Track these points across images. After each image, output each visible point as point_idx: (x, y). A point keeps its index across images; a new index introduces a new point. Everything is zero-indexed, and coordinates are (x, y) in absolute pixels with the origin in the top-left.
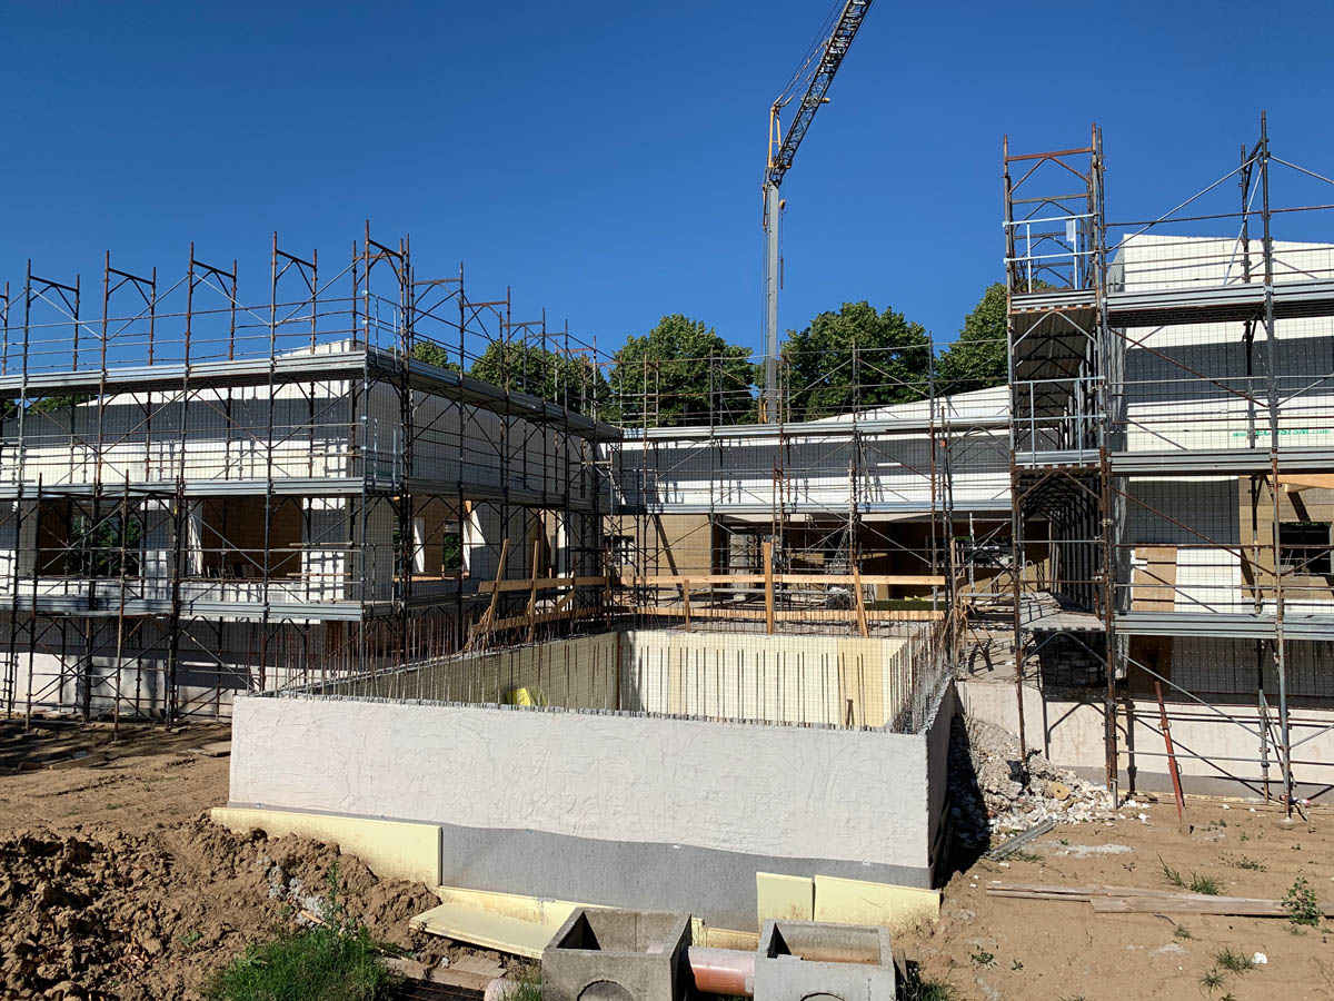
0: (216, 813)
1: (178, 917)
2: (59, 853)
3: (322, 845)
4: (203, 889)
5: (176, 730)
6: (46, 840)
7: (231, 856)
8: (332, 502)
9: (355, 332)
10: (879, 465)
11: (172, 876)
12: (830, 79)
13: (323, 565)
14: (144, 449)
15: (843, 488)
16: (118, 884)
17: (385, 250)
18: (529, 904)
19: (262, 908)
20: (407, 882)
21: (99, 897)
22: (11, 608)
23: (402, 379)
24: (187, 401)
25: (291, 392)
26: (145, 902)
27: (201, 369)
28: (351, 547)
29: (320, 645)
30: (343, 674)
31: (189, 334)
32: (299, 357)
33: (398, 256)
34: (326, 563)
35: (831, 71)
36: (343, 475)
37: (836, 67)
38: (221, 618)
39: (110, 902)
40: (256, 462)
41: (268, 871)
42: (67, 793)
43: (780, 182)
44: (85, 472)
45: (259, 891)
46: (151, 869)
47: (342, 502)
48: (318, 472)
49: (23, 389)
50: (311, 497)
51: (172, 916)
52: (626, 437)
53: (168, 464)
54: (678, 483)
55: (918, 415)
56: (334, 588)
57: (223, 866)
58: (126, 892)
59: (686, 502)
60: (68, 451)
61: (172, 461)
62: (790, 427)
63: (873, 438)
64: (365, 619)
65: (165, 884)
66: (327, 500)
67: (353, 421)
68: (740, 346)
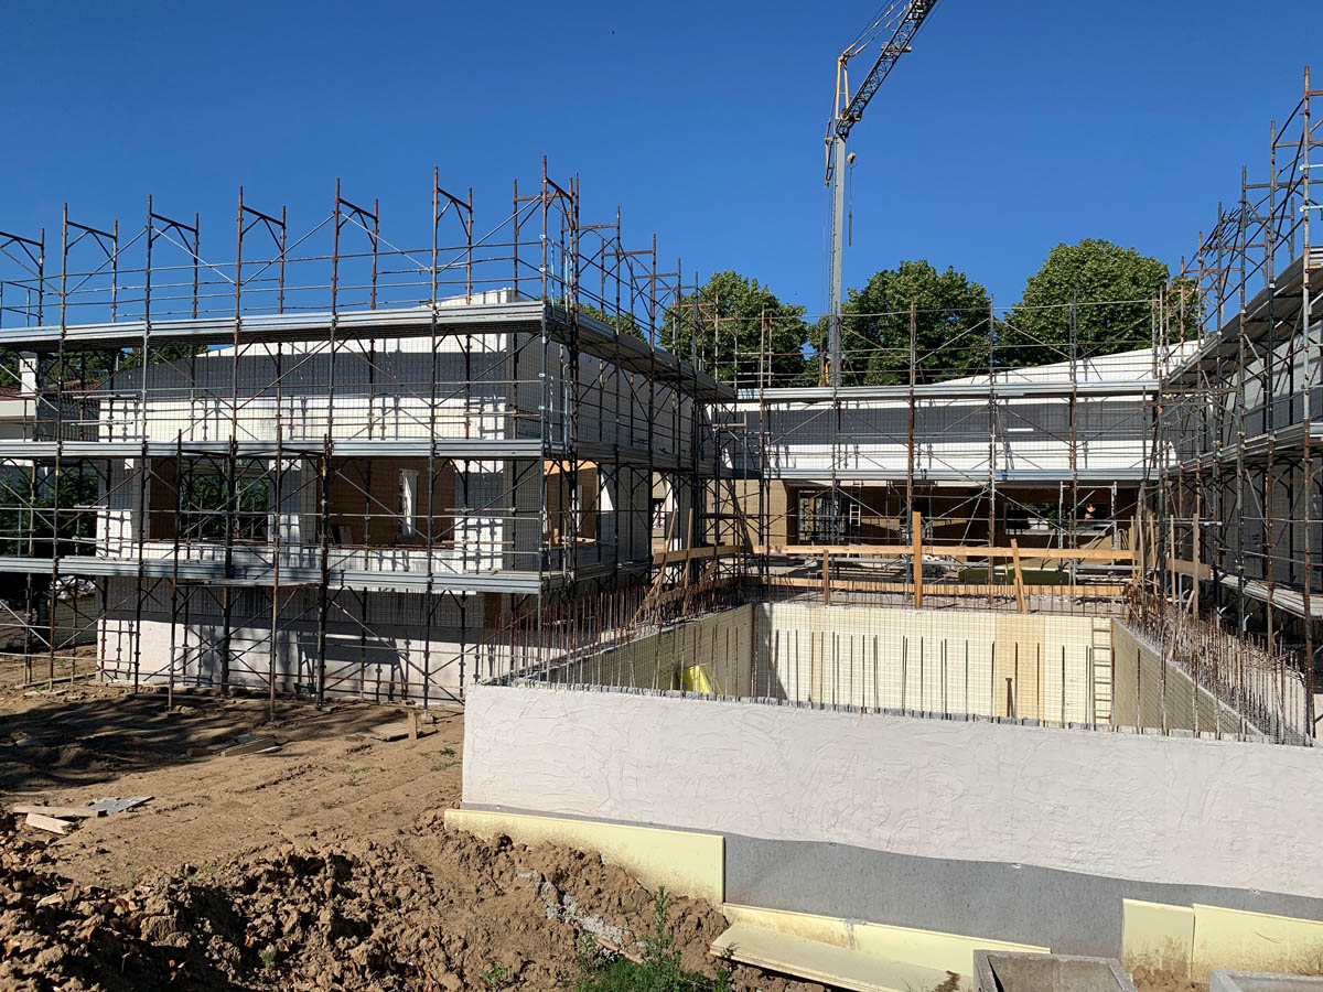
0: (449, 815)
1: (465, 946)
2: (322, 870)
3: (582, 856)
4: (475, 908)
5: (328, 709)
6: (307, 856)
7: (487, 867)
8: (489, 466)
9: (516, 281)
10: (1010, 430)
11: (437, 893)
12: (917, 26)
13: (479, 532)
14: (275, 404)
15: (979, 454)
16: (390, 906)
17: (559, 190)
18: (837, 926)
19: (545, 931)
20: (685, 898)
21: (376, 922)
22: (137, 574)
23: (571, 333)
25: (450, 345)
26: (426, 927)
27: (350, 319)
28: (514, 514)
29: (476, 619)
30: (555, 653)
31: (335, 279)
32: (454, 307)
33: (567, 196)
34: (483, 530)
35: (919, 17)
36: (501, 436)
37: (925, 13)
38: (365, 588)
39: (389, 928)
40: (400, 421)
41: (540, 887)
42: (263, 786)
43: (847, 135)
44: (205, 428)
45: (536, 911)
46: (415, 886)
48: (474, 432)
49: (146, 337)
50: (467, 460)
51: (460, 944)
52: (740, 397)
53: (300, 422)
54: (790, 446)
55: (1052, 379)
56: (492, 557)
57: (482, 879)
58: (400, 915)
59: (798, 467)
60: (187, 405)
61: (304, 418)
62: (920, 389)
63: (1003, 402)
64: (543, 591)
65: (435, 904)
66: (484, 463)
67: (515, 378)
68: (795, 304)
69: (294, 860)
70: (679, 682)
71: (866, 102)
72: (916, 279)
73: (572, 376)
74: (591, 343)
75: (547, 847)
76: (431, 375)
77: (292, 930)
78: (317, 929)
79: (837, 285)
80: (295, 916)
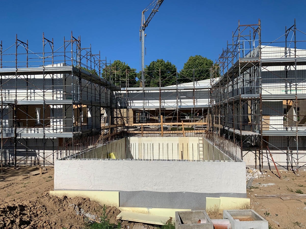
0: (51, 192)
1: (56, 224)
2: (17, 209)
3: (85, 199)
4: (58, 214)
5: (18, 169)
6: (12, 206)
7: (61, 204)
8: (59, 106)
9: (65, 61)
10: (181, 97)
11: (48, 212)
12: (160, 6)
13: (57, 123)
15: (174, 102)
16: (35, 216)
17: (75, 39)
18: (145, 209)
19: (76, 218)
20: (110, 207)
21: (32, 221)
23: (79, 74)
24: (17, 78)
25: (48, 77)
26: (45, 220)
27: (21, 70)
28: (66, 118)
29: (57, 144)
30: (77, 152)
31: (17, 60)
32: (49, 67)
33: (78, 41)
34: (58, 122)
35: (160, 4)
36: (62, 99)
37: (161, 3)
38: (27, 138)
39: (35, 222)
40: (35, 95)
41: (75, 208)
43: (144, 30)
45: (74, 213)
46: (42, 211)
47: (62, 106)
48: (55, 98)
50: (53, 105)
51: (54, 223)
52: (121, 90)
53: (8, 96)
54: (133, 101)
55: (190, 86)
56: (60, 129)
57: (60, 207)
58: (38, 218)
59: (135, 106)
62: (162, 88)
63: (179, 91)
64: (73, 137)
65: (47, 214)
66: (57, 106)
67: (65, 85)
68: (134, 68)
69: (8, 207)
70: (108, 157)
71: (149, 22)
72: (161, 63)
73: (80, 84)
74: (84, 76)
75: (76, 198)
76: (43, 84)
77: (9, 225)
78: (16, 224)
79: (143, 64)
80: (9, 221)
